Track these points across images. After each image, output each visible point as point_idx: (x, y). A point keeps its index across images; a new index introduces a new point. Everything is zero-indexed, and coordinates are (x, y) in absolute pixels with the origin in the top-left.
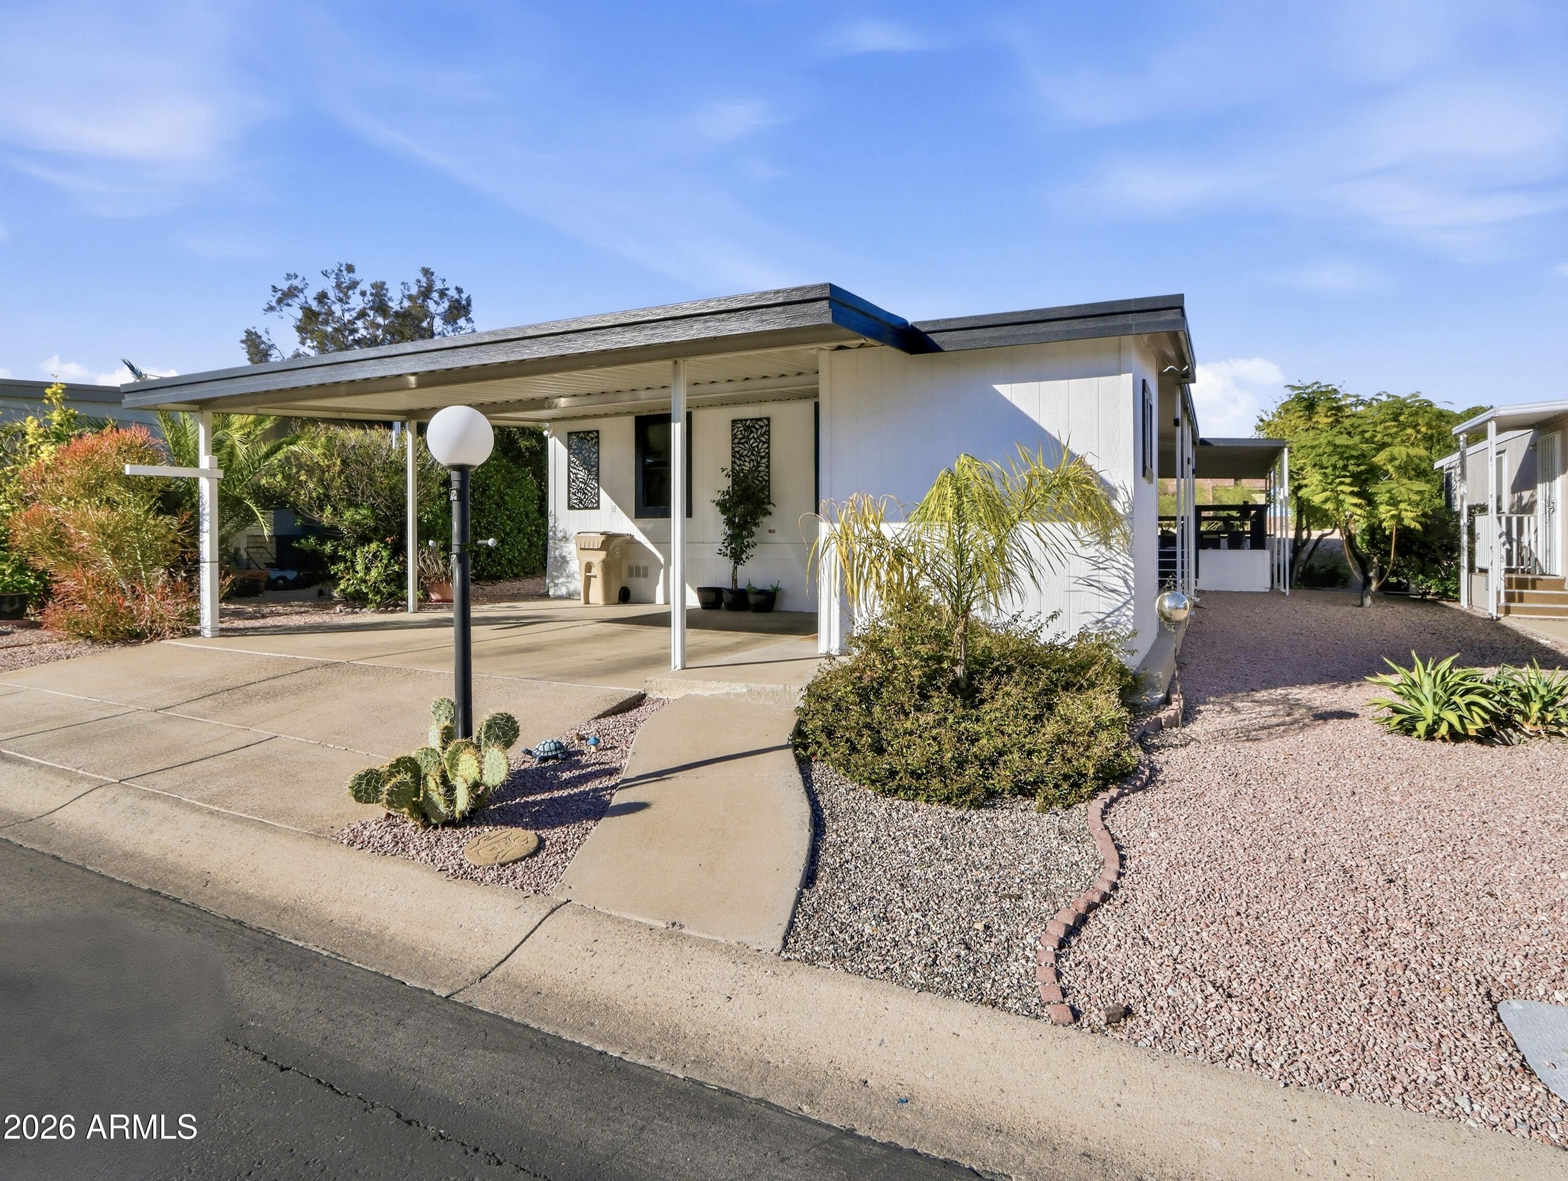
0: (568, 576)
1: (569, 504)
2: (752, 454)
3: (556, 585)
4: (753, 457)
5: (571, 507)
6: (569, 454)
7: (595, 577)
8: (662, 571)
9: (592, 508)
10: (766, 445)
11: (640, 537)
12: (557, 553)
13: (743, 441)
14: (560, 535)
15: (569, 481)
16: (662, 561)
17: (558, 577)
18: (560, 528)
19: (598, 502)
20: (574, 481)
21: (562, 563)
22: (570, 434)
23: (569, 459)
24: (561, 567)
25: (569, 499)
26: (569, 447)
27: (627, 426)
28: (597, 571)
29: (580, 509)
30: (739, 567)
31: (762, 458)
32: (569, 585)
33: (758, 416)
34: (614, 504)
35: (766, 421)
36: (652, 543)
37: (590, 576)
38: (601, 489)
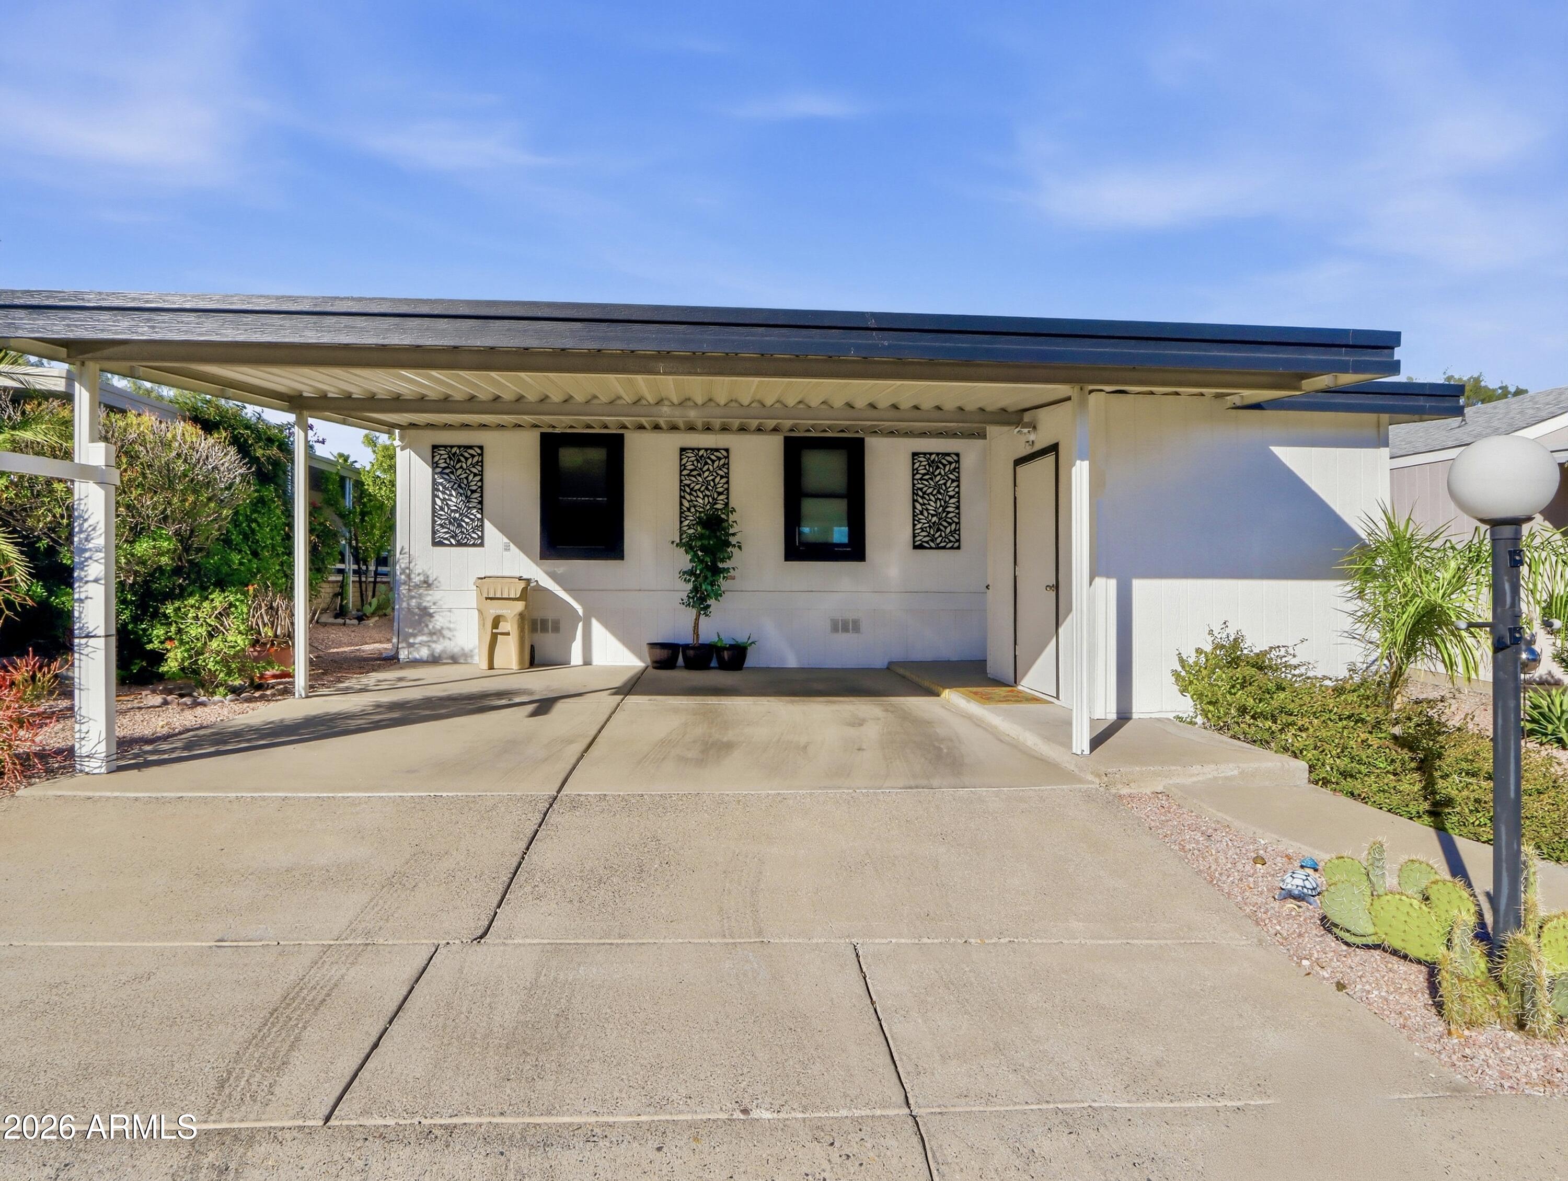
0: (431, 634)
1: (433, 538)
2: (707, 489)
3: (411, 645)
4: (708, 493)
5: (437, 543)
6: (434, 473)
7: (508, 634)
8: (580, 625)
9: (474, 545)
10: (724, 480)
11: (547, 582)
12: (413, 602)
13: (694, 473)
14: (417, 579)
15: (434, 509)
16: (580, 612)
17: (415, 636)
18: (418, 570)
19: (481, 538)
20: (442, 509)
21: (421, 617)
22: (435, 447)
23: (434, 480)
24: (420, 622)
25: (434, 532)
26: (435, 465)
27: (529, 444)
28: (507, 626)
29: (451, 545)
30: (702, 617)
31: (720, 494)
32: (434, 645)
33: (714, 446)
34: (506, 540)
35: (725, 454)
36: (565, 590)
37: (497, 634)
38: (486, 521)
